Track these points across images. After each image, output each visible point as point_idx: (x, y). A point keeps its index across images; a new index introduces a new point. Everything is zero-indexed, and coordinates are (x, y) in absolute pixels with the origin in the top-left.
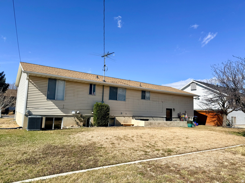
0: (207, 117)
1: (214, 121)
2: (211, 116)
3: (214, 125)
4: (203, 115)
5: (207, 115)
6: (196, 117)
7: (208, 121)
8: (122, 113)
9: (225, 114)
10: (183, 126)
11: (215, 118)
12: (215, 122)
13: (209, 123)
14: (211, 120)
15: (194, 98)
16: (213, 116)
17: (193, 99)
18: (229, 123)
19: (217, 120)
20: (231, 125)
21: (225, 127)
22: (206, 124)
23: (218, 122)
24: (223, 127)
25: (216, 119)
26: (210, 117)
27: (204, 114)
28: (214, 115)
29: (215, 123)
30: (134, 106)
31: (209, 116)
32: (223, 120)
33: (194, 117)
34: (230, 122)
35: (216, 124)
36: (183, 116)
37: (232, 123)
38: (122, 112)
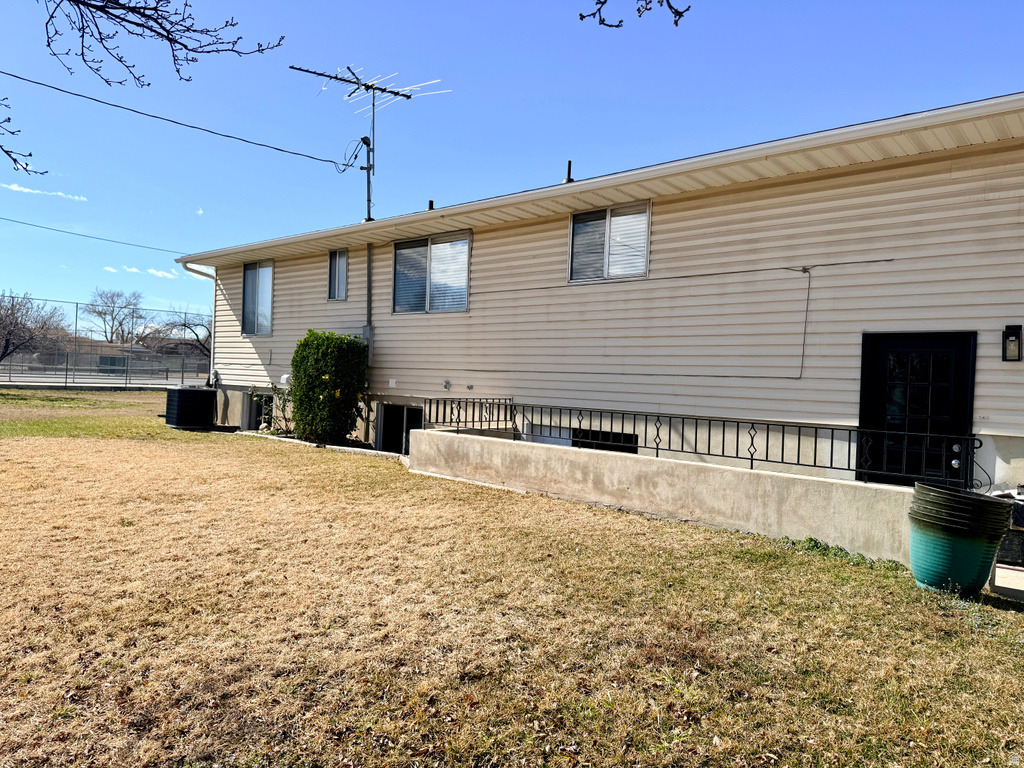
8: (448, 385)
30: (517, 335)
38: (451, 376)
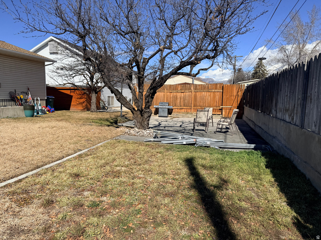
0: (72, 96)
1: (81, 103)
2: (78, 96)
3: (82, 109)
4: (66, 93)
5: (72, 94)
6: (51, 99)
7: (74, 103)
9: (94, 92)
10: (15, 115)
11: (83, 99)
12: (84, 104)
13: (75, 106)
14: (77, 102)
15: (46, 64)
16: (80, 95)
17: (44, 66)
18: (103, 105)
19: (87, 101)
20: (106, 108)
21: (95, 111)
22: (71, 108)
23: (88, 105)
24: (92, 112)
25: (85, 99)
26: (76, 97)
27: (68, 92)
28: (83, 95)
29: (83, 106)
31: (75, 95)
32: (92, 102)
33: (47, 97)
34: (105, 104)
35: (85, 108)
36: (22, 97)
37: (109, 105)
